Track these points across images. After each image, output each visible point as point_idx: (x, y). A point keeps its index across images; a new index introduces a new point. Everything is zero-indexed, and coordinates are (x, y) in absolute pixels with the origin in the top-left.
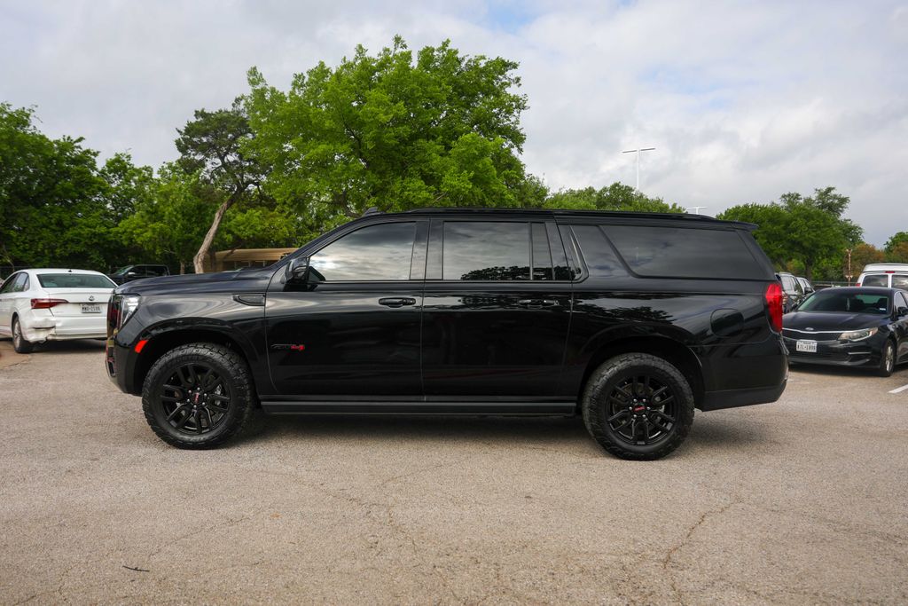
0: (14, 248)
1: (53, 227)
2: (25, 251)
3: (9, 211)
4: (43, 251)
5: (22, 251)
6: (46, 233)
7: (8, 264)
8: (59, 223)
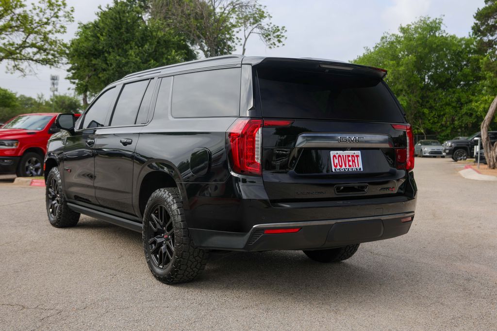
0: (427, 122)
1: (454, 104)
2: (434, 123)
3: (425, 95)
4: (446, 123)
5: (432, 124)
6: (448, 109)
7: (422, 134)
8: (459, 100)
